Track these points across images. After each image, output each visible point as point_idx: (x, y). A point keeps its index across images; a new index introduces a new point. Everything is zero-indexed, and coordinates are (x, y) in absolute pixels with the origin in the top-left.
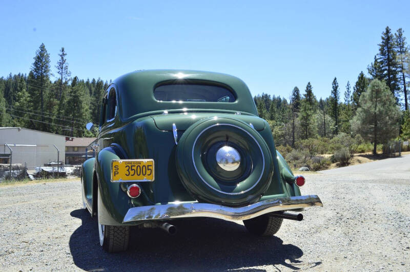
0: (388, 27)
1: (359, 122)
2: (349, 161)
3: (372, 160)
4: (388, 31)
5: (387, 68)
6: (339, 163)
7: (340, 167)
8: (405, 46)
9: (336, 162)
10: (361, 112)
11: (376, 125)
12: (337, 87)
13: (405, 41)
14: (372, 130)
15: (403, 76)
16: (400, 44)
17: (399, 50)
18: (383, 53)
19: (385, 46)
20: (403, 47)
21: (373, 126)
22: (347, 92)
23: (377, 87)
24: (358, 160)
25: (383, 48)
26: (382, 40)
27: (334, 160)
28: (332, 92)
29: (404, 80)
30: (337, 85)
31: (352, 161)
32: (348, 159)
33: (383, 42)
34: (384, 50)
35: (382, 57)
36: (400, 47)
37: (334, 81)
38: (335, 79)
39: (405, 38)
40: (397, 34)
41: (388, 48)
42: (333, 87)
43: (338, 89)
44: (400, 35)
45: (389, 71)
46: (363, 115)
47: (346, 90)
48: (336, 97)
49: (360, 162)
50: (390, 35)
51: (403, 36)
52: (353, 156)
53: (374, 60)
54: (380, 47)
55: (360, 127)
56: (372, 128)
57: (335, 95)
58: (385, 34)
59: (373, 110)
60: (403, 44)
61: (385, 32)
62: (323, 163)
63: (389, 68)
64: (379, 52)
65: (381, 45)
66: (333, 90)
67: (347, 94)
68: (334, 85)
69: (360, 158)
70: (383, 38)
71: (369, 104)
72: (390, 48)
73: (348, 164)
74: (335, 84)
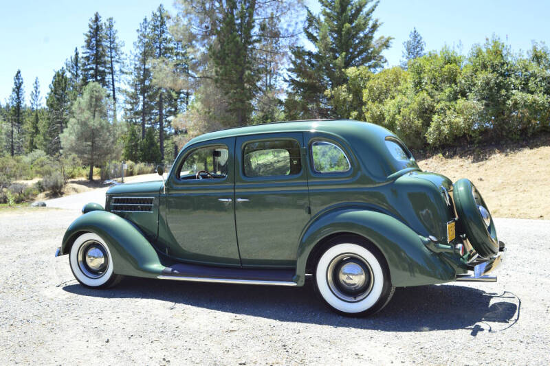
0: (97, 13)
1: (73, 137)
2: (62, 191)
3: (91, 189)
4: (97, 19)
5: (94, 66)
6: (48, 192)
7: (50, 198)
8: (117, 41)
9: (44, 191)
10: (75, 124)
11: (93, 142)
12: (20, 84)
13: (116, 35)
14: (89, 148)
15: (113, 79)
16: (110, 38)
17: (109, 45)
18: (89, 46)
19: (93, 37)
20: (113, 42)
21: (89, 143)
22: (34, 92)
23: (96, 92)
24: (74, 189)
25: (90, 40)
26: (88, 29)
27: (41, 188)
28: (14, 90)
29: (113, 85)
30: (21, 81)
31: (66, 190)
32: (61, 187)
33: (90, 32)
34: (91, 42)
35: (88, 51)
36: (110, 41)
37: (17, 76)
38: (19, 72)
39: (116, 31)
40: (108, 24)
41: (96, 40)
42: (15, 83)
43: (22, 87)
44: (111, 27)
45: (96, 70)
46: (77, 128)
47: (34, 90)
48: (19, 98)
49: (76, 191)
50: (99, 23)
51: (114, 28)
52: (66, 183)
53: (75, 53)
54: (87, 38)
55: (74, 145)
56: (89, 145)
57: (18, 95)
58: (92, 21)
59: (92, 123)
60: (114, 39)
61: (94, 19)
62: (28, 194)
63: (96, 67)
64: (85, 44)
65: (87, 35)
66: (15, 87)
67: (35, 95)
68: (17, 81)
69: (76, 186)
70: (91, 27)
71: (87, 114)
72: (100, 41)
73: (62, 194)
74: (18, 79)
